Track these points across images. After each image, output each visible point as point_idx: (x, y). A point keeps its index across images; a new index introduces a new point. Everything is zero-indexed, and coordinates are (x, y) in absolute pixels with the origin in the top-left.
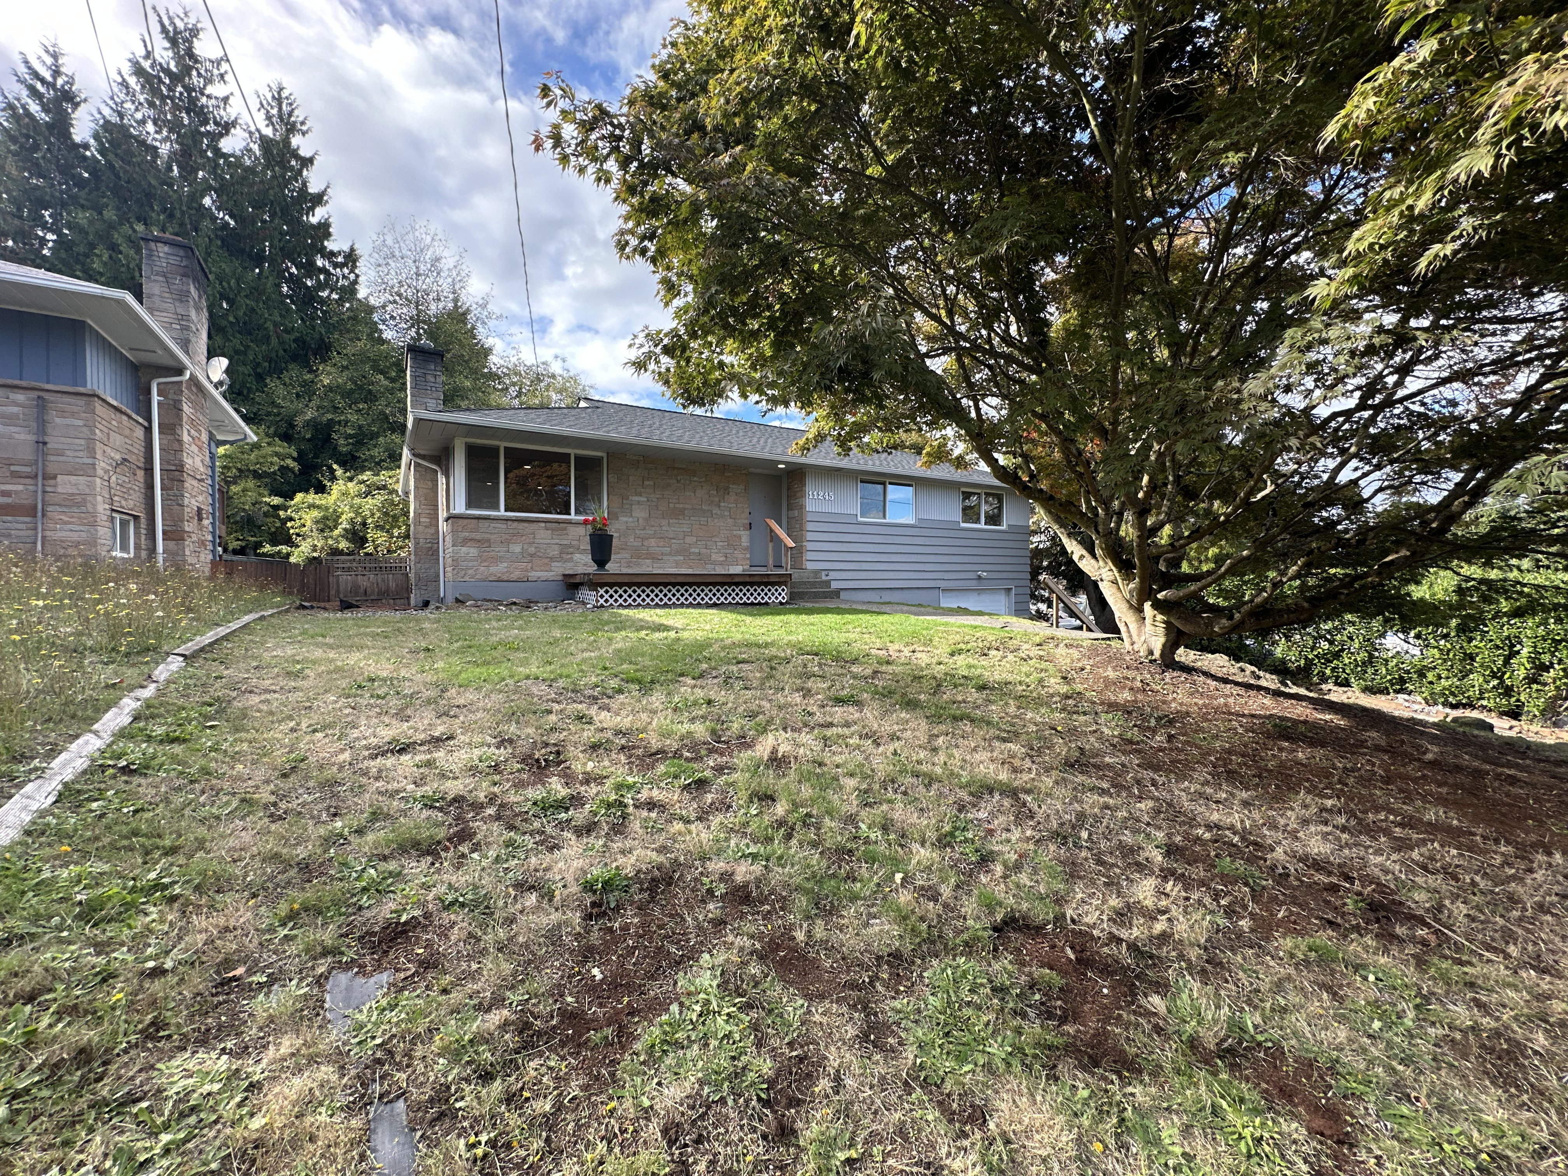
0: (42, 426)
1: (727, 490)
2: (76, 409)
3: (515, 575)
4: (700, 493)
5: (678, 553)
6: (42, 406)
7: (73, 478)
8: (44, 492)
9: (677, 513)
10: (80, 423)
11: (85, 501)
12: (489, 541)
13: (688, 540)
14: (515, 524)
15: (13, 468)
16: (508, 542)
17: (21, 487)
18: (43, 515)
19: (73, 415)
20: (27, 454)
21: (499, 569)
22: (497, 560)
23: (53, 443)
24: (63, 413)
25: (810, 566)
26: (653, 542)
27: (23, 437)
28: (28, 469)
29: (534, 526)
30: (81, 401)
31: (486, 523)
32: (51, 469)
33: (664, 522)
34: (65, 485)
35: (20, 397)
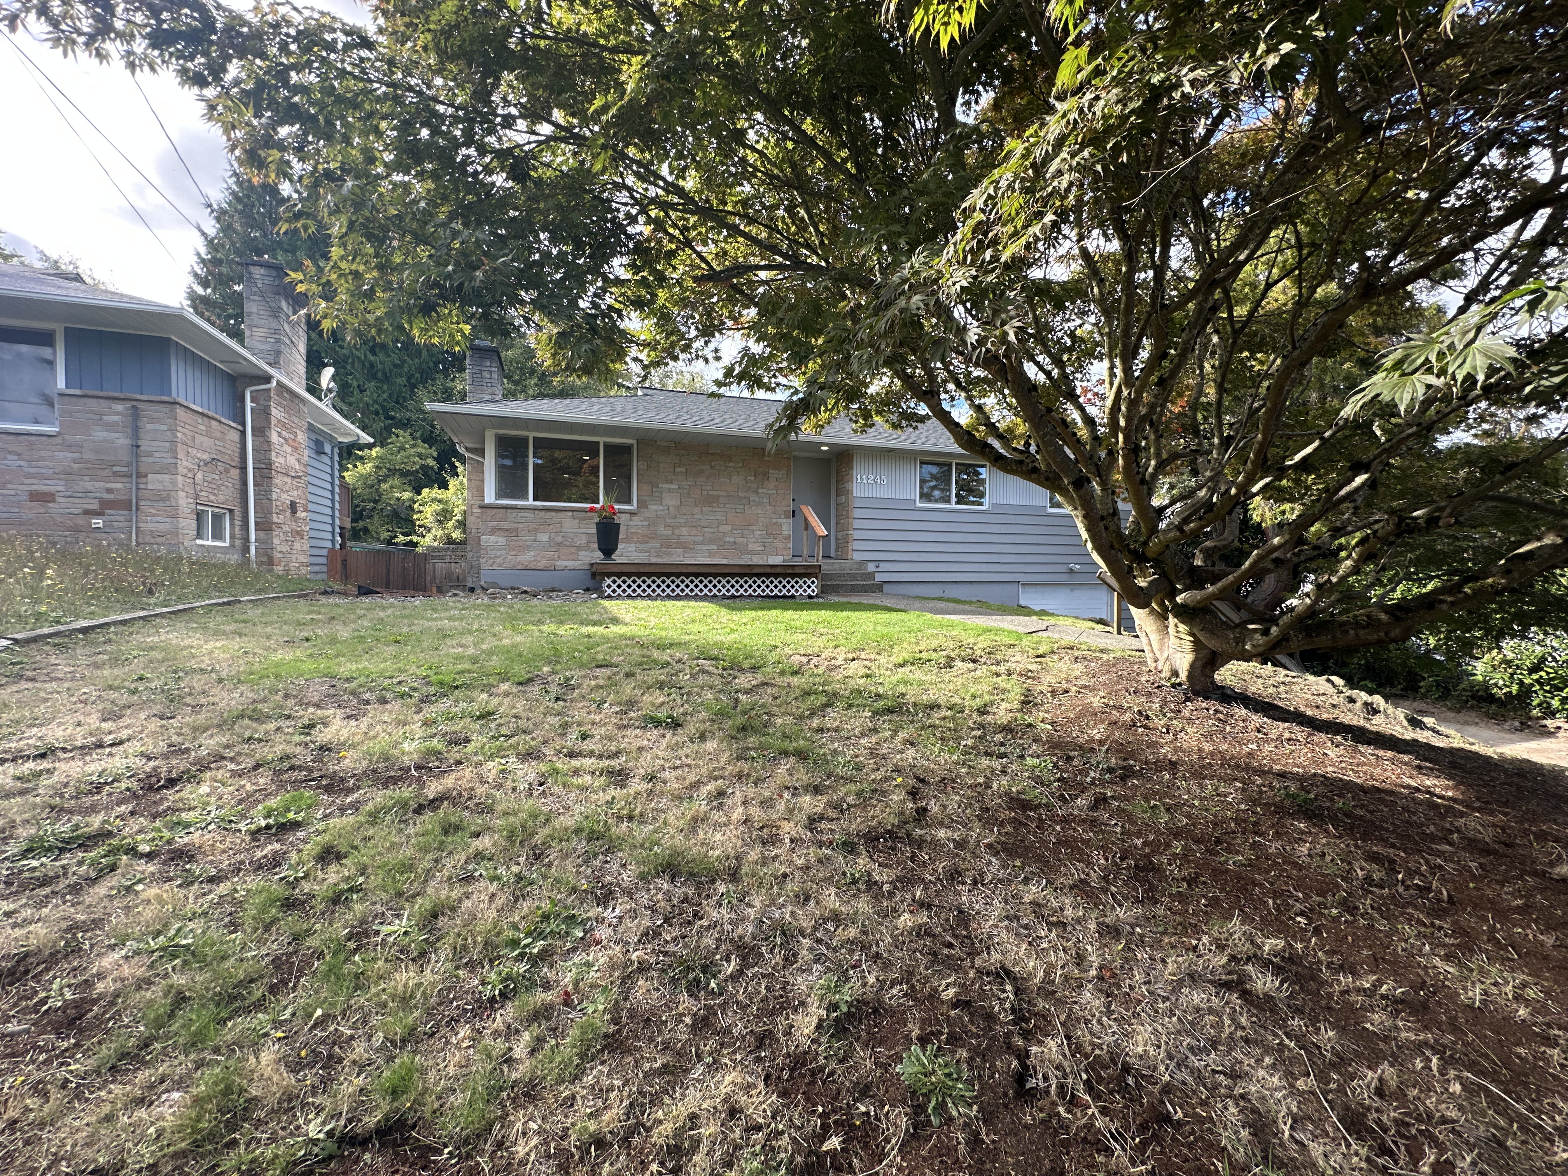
0: (136, 431)
1: (766, 475)
2: (162, 415)
3: (541, 565)
4: (736, 479)
5: (711, 542)
6: (135, 414)
7: (159, 476)
8: (138, 489)
9: (711, 501)
10: (165, 427)
11: (169, 496)
12: (516, 530)
13: (723, 528)
14: (542, 513)
15: (116, 469)
16: (536, 531)
17: (119, 485)
18: (137, 509)
19: (159, 421)
20: (125, 457)
21: (527, 558)
22: (525, 548)
23: (145, 446)
24: (153, 420)
25: (857, 556)
26: (684, 531)
27: (122, 441)
28: (125, 469)
29: (561, 515)
30: (165, 408)
31: (514, 513)
32: (143, 470)
33: (696, 510)
34: (154, 481)
35: (119, 407)
